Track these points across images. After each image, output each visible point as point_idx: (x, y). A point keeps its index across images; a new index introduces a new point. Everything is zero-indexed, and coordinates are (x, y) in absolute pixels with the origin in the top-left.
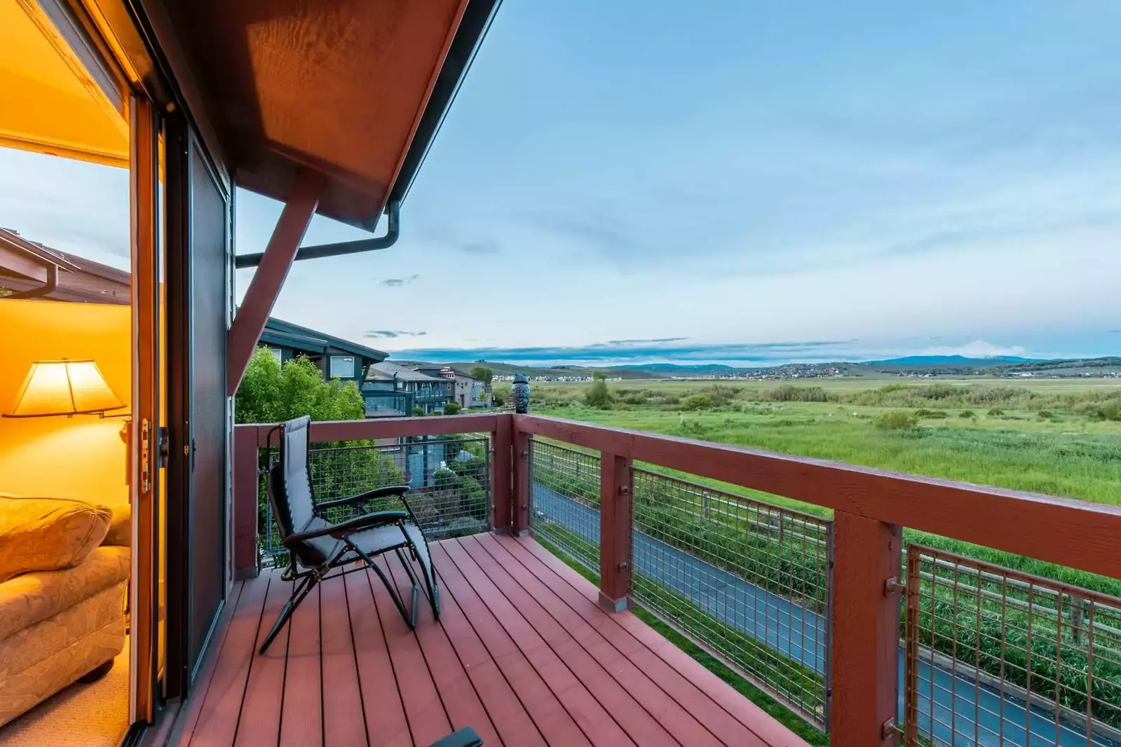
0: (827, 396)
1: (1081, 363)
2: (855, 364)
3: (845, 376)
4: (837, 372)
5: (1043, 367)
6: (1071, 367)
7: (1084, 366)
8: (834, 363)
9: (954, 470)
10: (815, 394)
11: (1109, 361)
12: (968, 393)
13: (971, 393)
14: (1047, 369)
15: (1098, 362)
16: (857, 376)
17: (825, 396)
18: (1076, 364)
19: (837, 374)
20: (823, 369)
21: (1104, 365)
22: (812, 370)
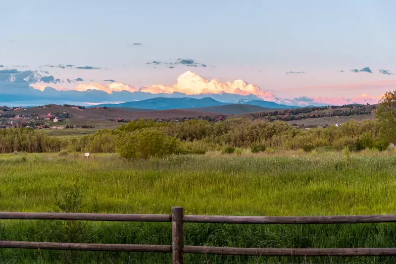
0: (43, 142)
1: (331, 111)
2: (80, 107)
3: (67, 127)
4: (55, 120)
5: (297, 116)
6: (323, 116)
7: (333, 116)
8: (50, 106)
9: (227, 191)
10: (23, 139)
11: (355, 108)
12: (226, 132)
13: (230, 132)
14: (300, 118)
15: (344, 110)
16: (85, 127)
17: (39, 140)
18: (327, 112)
19: (55, 124)
20: (33, 116)
21: (350, 114)
22: (18, 117)
